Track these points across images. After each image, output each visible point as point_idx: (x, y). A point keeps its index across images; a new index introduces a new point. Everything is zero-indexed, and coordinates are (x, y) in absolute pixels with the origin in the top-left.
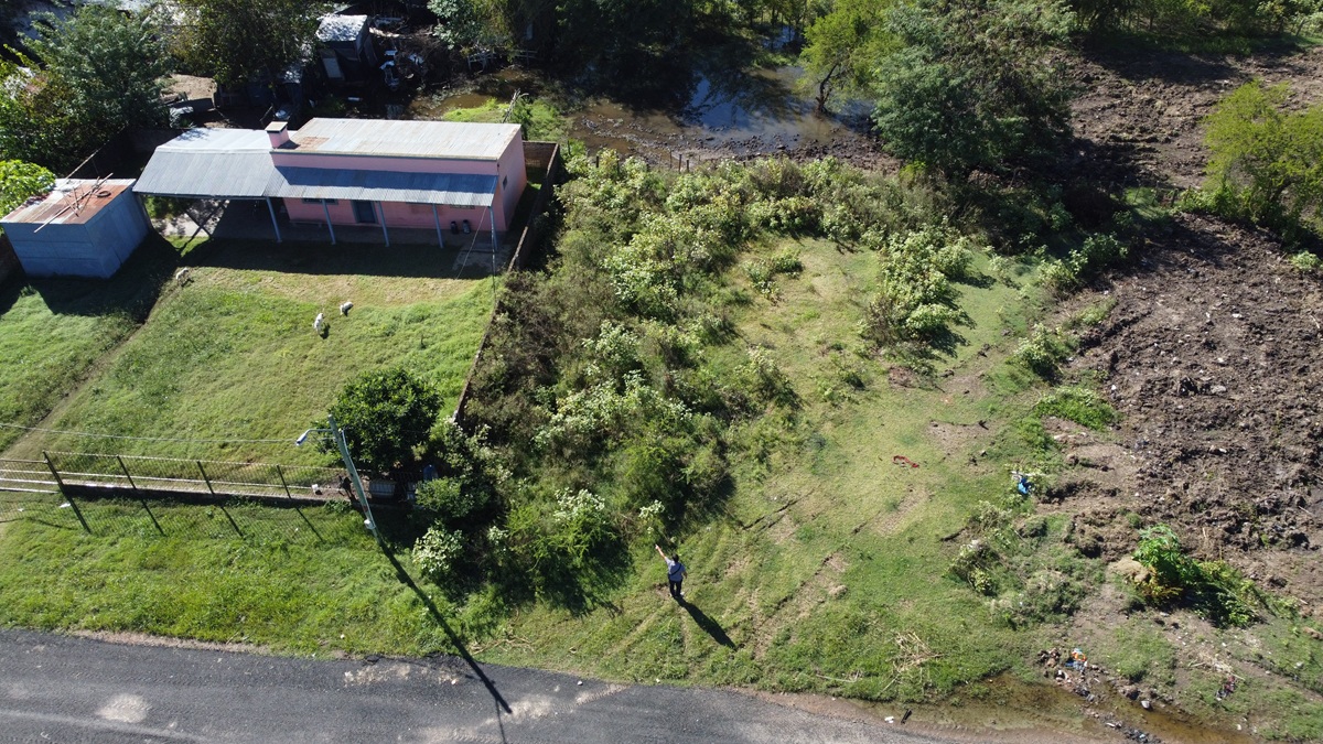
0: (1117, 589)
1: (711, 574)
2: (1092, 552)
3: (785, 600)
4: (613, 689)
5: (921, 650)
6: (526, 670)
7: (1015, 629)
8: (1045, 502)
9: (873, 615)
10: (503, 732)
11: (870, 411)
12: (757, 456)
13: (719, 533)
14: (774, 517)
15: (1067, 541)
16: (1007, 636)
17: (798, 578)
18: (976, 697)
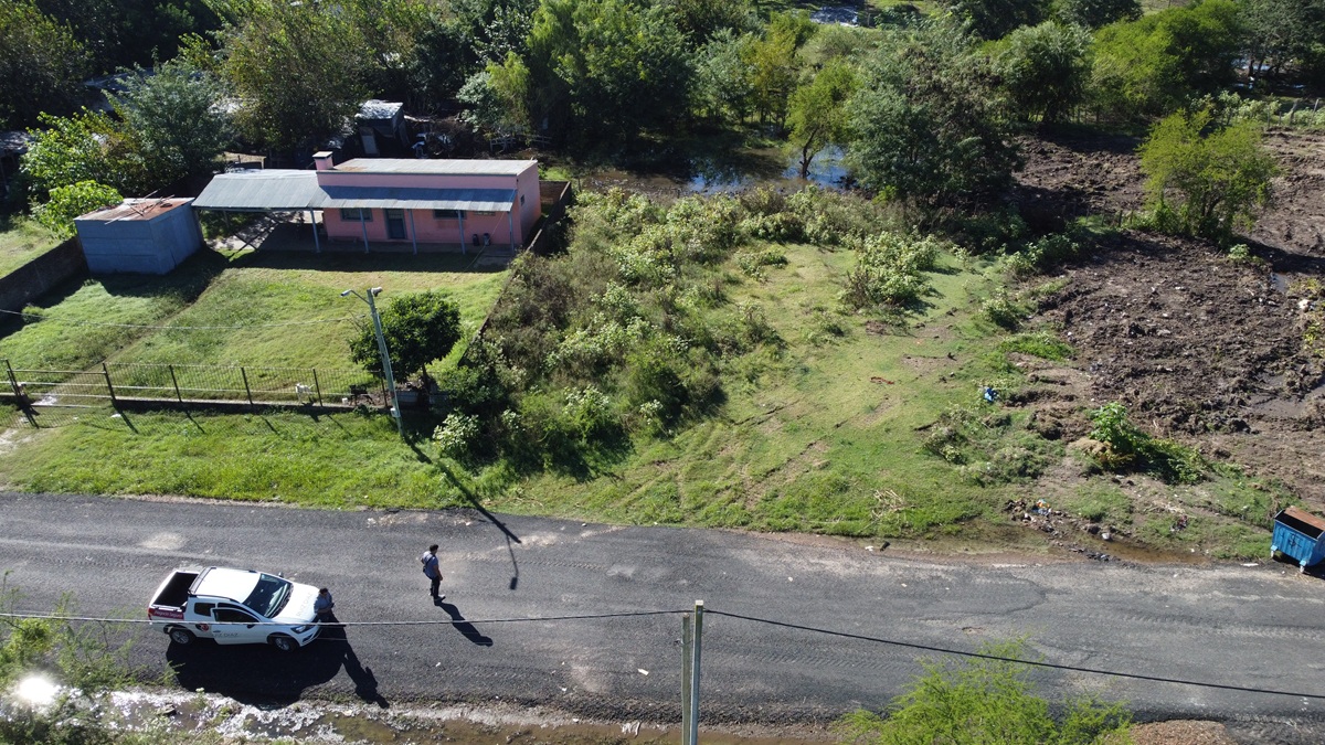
0: (1076, 460)
1: (705, 454)
2: (1052, 435)
3: (773, 470)
4: (614, 528)
5: (898, 502)
6: (535, 517)
7: (983, 487)
8: (1009, 405)
9: (853, 479)
10: (512, 555)
11: (851, 351)
12: (747, 377)
13: (713, 428)
14: (763, 418)
15: (1030, 428)
16: (977, 491)
17: (784, 457)
18: (949, 533)
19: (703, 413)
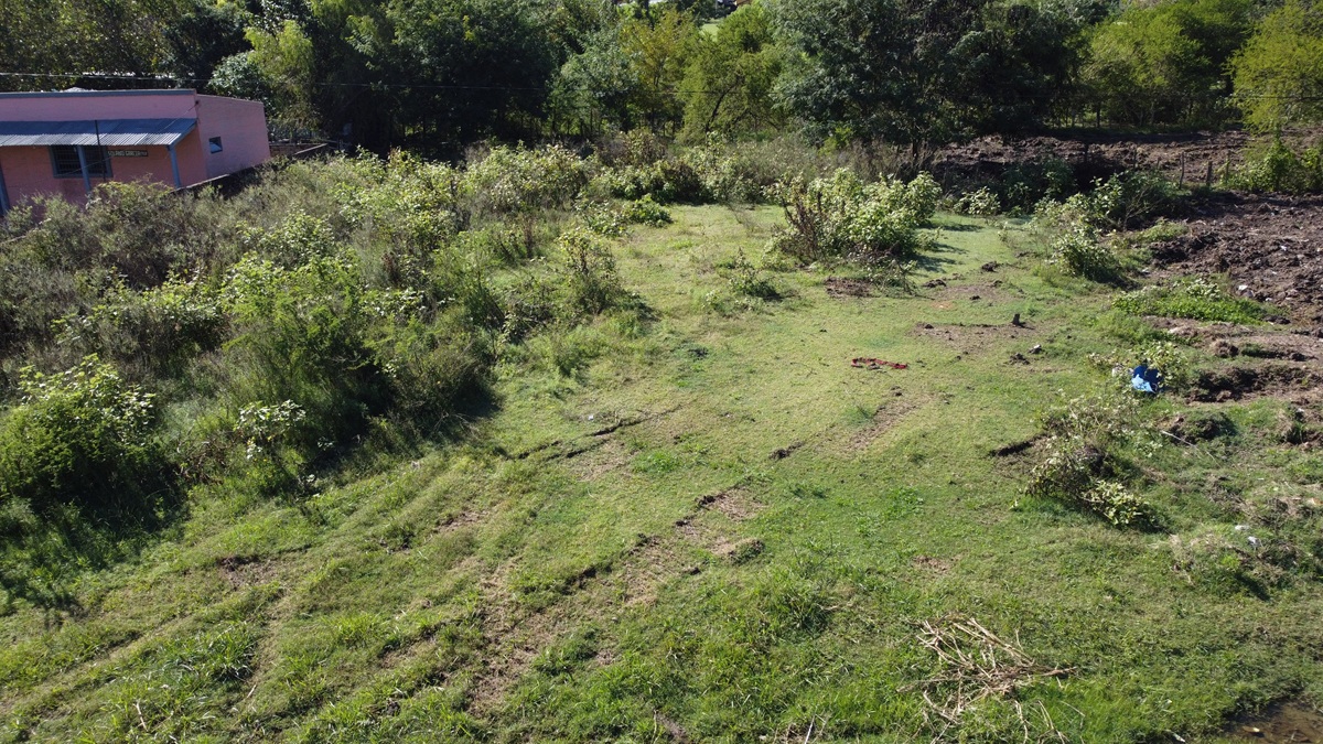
1: (394, 533)
5: (1004, 660)
8: (1204, 398)
19: (425, 435)
